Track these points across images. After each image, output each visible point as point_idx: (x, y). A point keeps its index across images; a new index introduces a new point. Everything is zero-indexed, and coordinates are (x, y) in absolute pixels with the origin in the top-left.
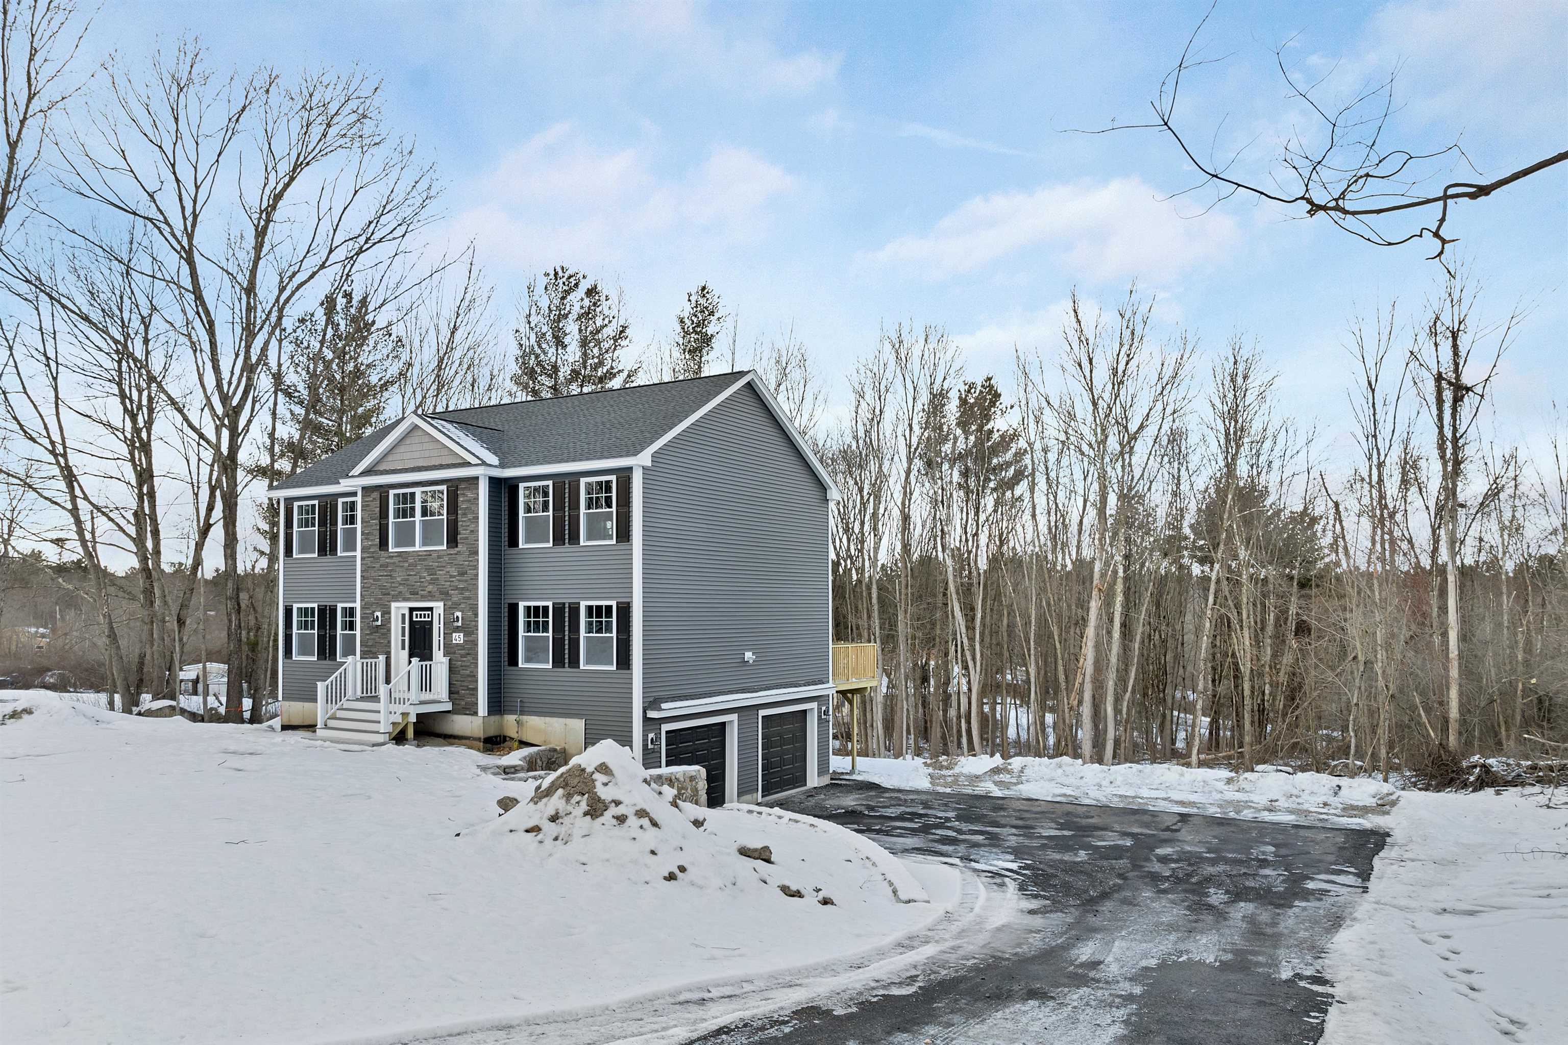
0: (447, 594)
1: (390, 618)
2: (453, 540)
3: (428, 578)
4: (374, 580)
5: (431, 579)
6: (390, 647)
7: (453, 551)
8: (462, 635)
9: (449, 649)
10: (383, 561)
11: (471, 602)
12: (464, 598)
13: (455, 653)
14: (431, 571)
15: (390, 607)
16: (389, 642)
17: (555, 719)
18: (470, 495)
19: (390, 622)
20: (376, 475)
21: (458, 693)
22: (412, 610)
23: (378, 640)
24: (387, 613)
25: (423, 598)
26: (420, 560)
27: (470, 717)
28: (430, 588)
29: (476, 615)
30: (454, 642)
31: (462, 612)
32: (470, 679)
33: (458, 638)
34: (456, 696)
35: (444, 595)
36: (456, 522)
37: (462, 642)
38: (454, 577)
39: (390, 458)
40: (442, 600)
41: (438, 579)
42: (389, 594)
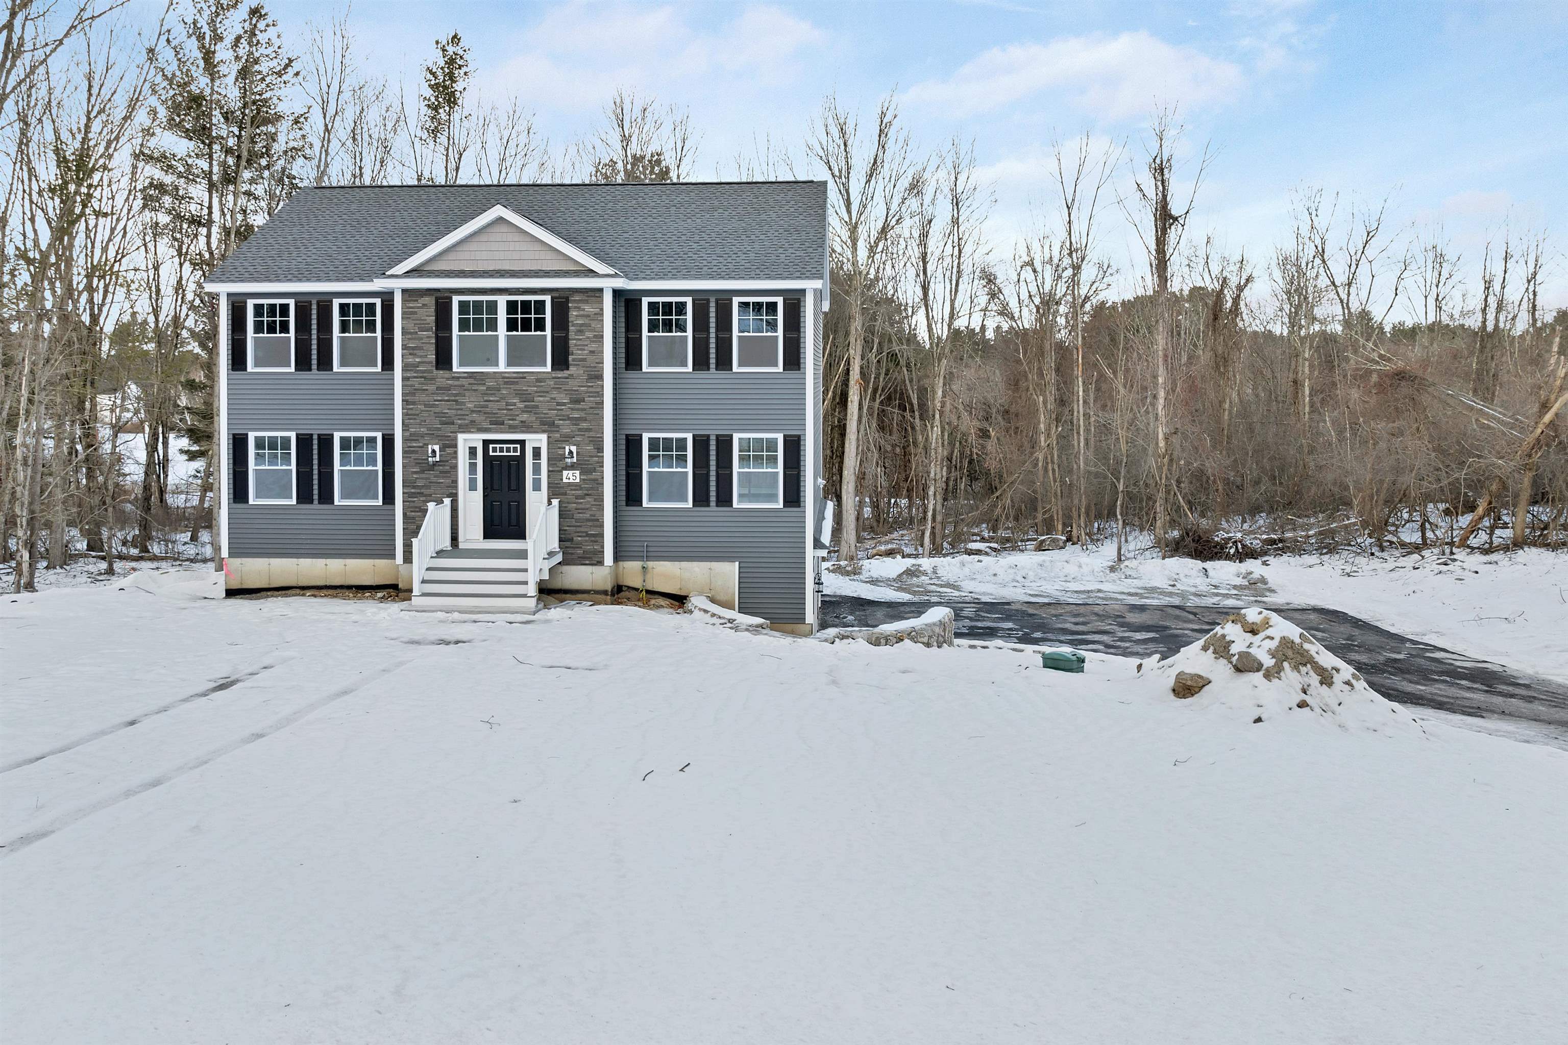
0: (552, 424)
1: (456, 453)
2: (561, 359)
3: (521, 405)
4: (426, 406)
5: (526, 407)
6: (456, 487)
7: (560, 374)
8: (578, 472)
9: (556, 490)
10: (441, 382)
11: (592, 434)
12: (580, 430)
13: (565, 494)
14: (525, 397)
15: (456, 439)
16: (455, 482)
17: (695, 564)
18: (588, 309)
19: (456, 458)
20: (429, 277)
21: (571, 540)
22: (486, 443)
23: (434, 480)
24: (450, 446)
25: (512, 429)
26: (506, 383)
27: (589, 569)
28: (525, 417)
29: (600, 449)
30: (565, 480)
31: (577, 445)
32: (590, 524)
33: (571, 477)
34: (568, 544)
35: (547, 426)
36: (566, 340)
37: (578, 480)
38: (564, 404)
39: (452, 256)
40: (544, 432)
41: (537, 407)
42: (453, 423)
